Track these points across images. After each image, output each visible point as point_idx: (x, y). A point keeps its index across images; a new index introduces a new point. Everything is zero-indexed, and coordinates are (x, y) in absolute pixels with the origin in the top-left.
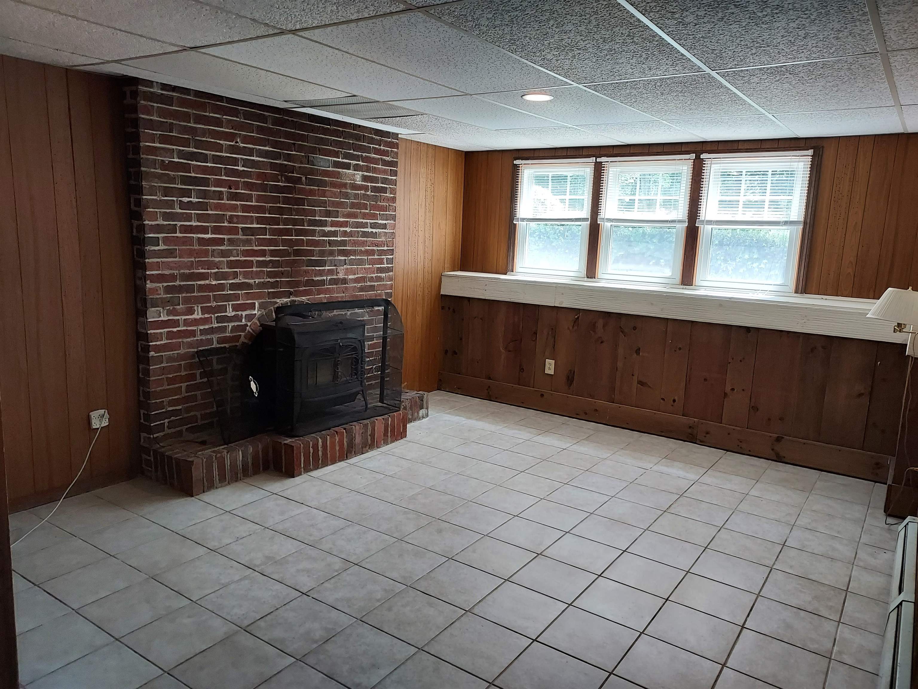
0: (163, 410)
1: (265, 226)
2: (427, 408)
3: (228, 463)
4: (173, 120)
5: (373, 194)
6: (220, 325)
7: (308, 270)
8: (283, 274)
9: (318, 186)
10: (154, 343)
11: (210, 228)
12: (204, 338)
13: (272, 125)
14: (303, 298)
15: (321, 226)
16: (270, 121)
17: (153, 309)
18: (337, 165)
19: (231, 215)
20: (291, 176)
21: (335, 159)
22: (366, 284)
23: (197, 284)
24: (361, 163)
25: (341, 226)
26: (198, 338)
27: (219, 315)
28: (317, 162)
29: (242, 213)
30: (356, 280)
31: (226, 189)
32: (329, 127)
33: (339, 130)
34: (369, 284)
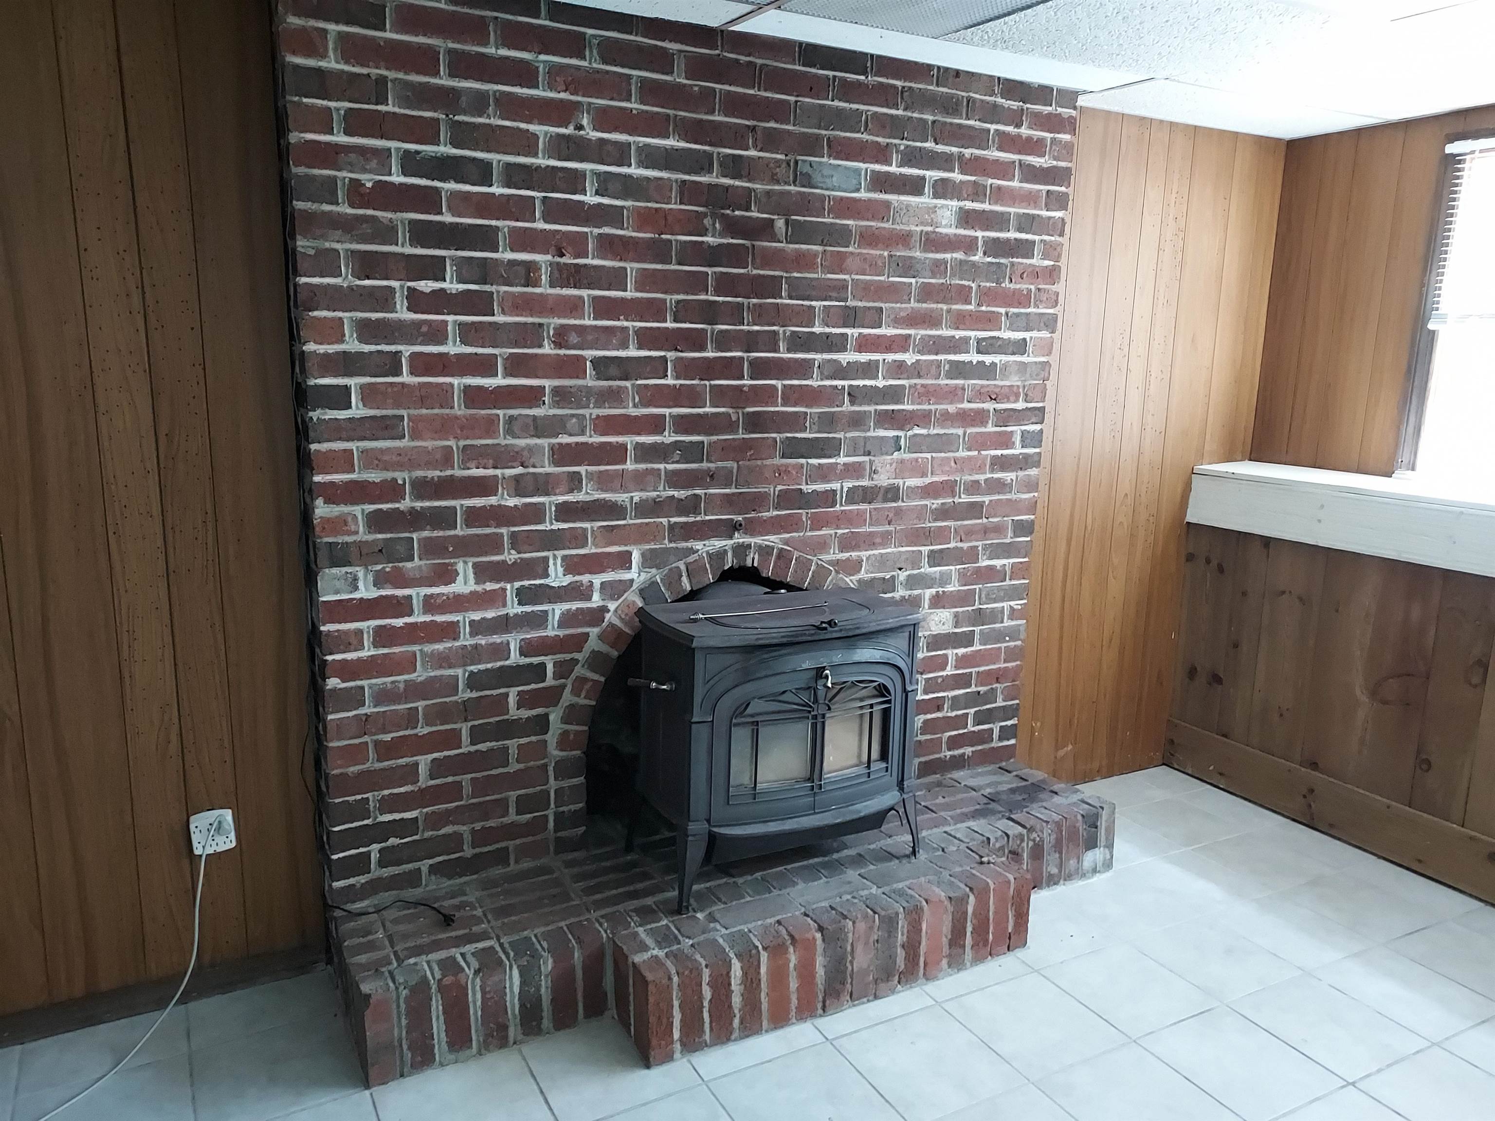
0: (366, 822)
1: (662, 353)
2: (1110, 846)
3: (475, 999)
4: (387, 69)
5: (989, 259)
6: (528, 609)
7: (787, 466)
8: (712, 476)
9: (822, 244)
10: (338, 657)
11: (499, 360)
12: (483, 642)
13: (687, 78)
14: (772, 538)
15: (830, 350)
16: (679, 65)
17: (335, 570)
18: (881, 182)
19: (563, 326)
20: (743, 217)
21: (877, 167)
22: (957, 500)
23: (462, 505)
24: (956, 176)
25: (889, 349)
26: (467, 643)
27: (526, 583)
28: (823, 176)
29: (595, 319)
30: (930, 491)
31: (549, 257)
32: (863, 77)
33: (895, 87)
34: (965, 499)
